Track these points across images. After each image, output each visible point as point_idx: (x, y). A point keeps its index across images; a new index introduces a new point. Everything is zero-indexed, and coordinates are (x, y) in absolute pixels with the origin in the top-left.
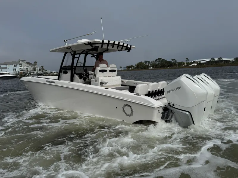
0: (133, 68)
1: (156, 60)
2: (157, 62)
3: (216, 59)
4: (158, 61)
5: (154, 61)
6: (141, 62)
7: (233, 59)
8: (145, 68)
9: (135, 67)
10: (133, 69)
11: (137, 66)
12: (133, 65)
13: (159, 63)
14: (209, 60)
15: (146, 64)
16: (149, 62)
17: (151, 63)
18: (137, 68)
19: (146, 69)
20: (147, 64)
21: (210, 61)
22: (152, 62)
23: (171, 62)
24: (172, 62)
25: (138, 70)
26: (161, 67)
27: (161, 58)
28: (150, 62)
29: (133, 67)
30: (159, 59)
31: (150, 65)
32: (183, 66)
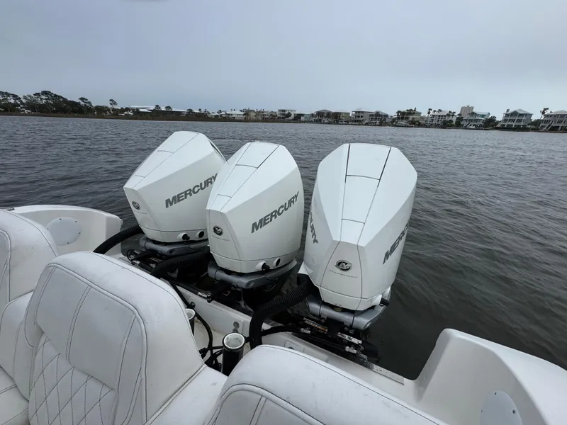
1: (37, 94)
2: (42, 99)
3: (163, 109)
4: (44, 97)
5: (30, 96)
8: (6, 111)
13: (47, 103)
14: (152, 109)
15: (6, 99)
16: (15, 96)
17: (24, 101)
19: (10, 113)
20: (12, 101)
21: (154, 110)
22: (25, 98)
23: (79, 104)
24: (82, 103)
26: (54, 112)
27: (49, 92)
28: (21, 96)
30: (45, 93)
31: (22, 103)
32: (108, 113)
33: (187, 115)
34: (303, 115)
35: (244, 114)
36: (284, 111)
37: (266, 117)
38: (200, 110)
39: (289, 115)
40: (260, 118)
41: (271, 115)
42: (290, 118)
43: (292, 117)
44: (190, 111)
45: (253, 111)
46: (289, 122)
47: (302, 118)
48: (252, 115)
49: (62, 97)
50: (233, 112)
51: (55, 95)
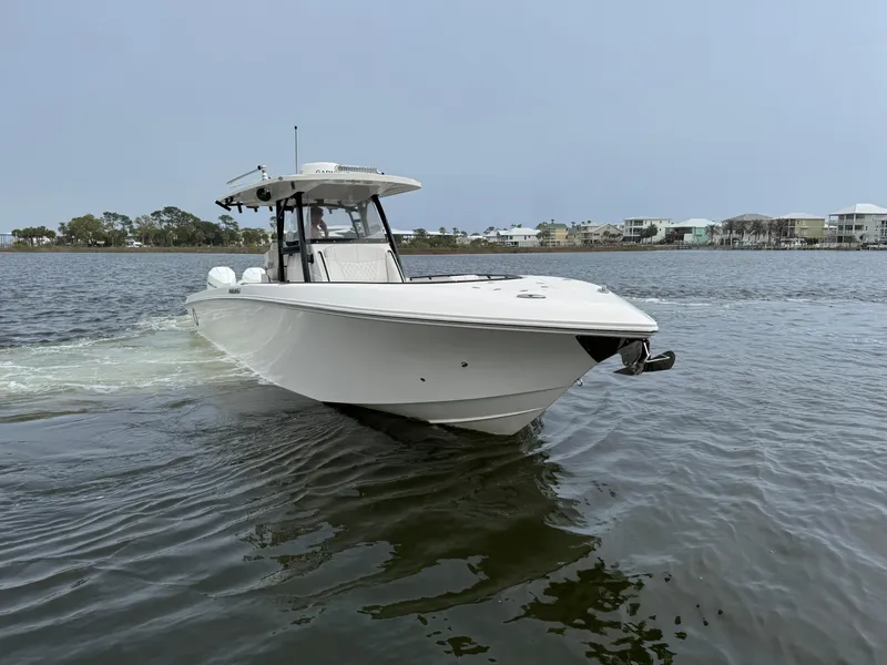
0: (46, 240)
1: (157, 214)
2: (162, 221)
4: (165, 218)
5: (146, 218)
6: (89, 218)
7: (412, 233)
8: (108, 244)
9: (59, 234)
10: (48, 245)
11: (71, 233)
12: (49, 228)
13: (168, 228)
15: (111, 225)
16: (125, 218)
17: (135, 226)
18: (70, 240)
19: (112, 248)
20: (119, 227)
22: (138, 221)
23: (216, 226)
24: (223, 225)
25: (76, 249)
26: (176, 243)
27: (176, 209)
28: (132, 219)
29: (50, 234)
30: (169, 210)
31: (132, 231)
32: (263, 242)
33: (413, 242)
34: (688, 230)
35: (538, 236)
36: (641, 222)
37: (594, 238)
38: (442, 230)
39: (652, 231)
40: (578, 242)
41: (606, 233)
42: (655, 239)
43: (661, 235)
44: (421, 233)
45: (563, 226)
46: (652, 247)
47: (688, 238)
48: (560, 236)
49: (192, 216)
50: (515, 231)
51: (184, 214)
